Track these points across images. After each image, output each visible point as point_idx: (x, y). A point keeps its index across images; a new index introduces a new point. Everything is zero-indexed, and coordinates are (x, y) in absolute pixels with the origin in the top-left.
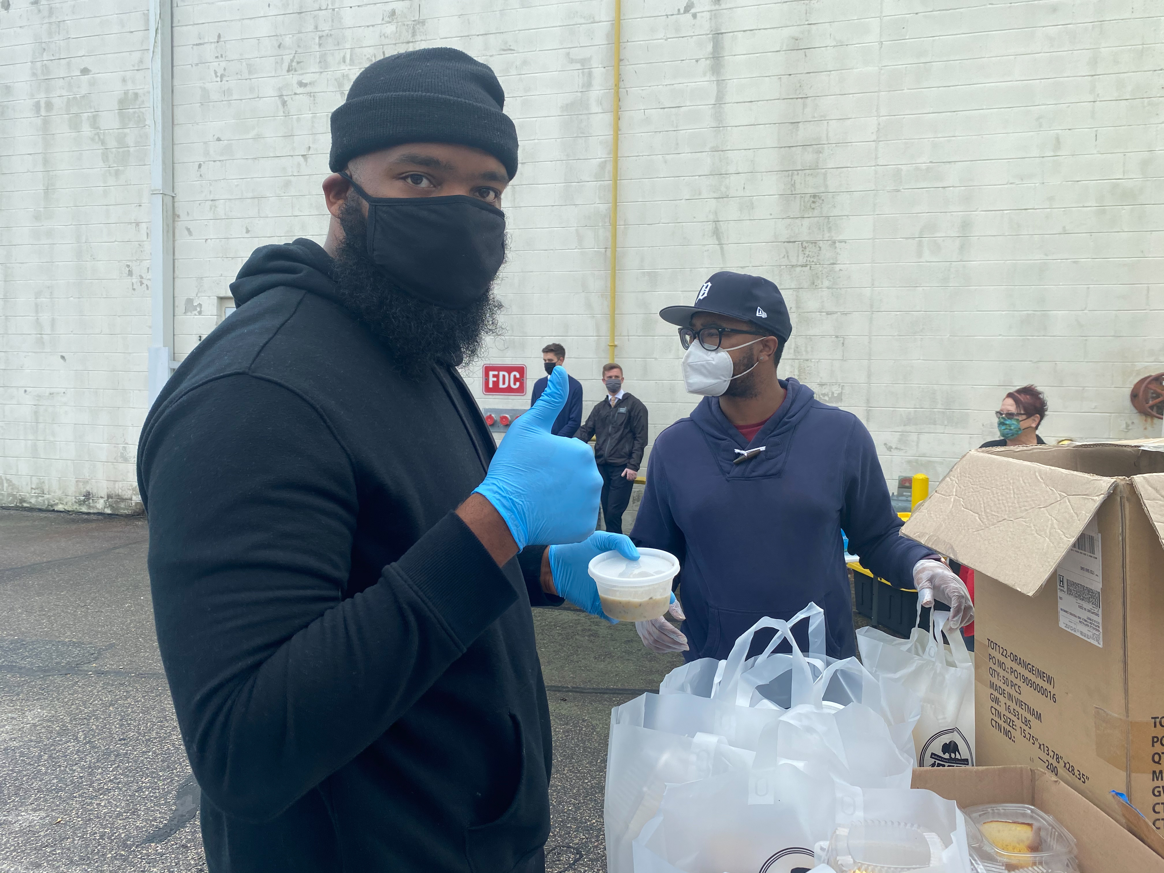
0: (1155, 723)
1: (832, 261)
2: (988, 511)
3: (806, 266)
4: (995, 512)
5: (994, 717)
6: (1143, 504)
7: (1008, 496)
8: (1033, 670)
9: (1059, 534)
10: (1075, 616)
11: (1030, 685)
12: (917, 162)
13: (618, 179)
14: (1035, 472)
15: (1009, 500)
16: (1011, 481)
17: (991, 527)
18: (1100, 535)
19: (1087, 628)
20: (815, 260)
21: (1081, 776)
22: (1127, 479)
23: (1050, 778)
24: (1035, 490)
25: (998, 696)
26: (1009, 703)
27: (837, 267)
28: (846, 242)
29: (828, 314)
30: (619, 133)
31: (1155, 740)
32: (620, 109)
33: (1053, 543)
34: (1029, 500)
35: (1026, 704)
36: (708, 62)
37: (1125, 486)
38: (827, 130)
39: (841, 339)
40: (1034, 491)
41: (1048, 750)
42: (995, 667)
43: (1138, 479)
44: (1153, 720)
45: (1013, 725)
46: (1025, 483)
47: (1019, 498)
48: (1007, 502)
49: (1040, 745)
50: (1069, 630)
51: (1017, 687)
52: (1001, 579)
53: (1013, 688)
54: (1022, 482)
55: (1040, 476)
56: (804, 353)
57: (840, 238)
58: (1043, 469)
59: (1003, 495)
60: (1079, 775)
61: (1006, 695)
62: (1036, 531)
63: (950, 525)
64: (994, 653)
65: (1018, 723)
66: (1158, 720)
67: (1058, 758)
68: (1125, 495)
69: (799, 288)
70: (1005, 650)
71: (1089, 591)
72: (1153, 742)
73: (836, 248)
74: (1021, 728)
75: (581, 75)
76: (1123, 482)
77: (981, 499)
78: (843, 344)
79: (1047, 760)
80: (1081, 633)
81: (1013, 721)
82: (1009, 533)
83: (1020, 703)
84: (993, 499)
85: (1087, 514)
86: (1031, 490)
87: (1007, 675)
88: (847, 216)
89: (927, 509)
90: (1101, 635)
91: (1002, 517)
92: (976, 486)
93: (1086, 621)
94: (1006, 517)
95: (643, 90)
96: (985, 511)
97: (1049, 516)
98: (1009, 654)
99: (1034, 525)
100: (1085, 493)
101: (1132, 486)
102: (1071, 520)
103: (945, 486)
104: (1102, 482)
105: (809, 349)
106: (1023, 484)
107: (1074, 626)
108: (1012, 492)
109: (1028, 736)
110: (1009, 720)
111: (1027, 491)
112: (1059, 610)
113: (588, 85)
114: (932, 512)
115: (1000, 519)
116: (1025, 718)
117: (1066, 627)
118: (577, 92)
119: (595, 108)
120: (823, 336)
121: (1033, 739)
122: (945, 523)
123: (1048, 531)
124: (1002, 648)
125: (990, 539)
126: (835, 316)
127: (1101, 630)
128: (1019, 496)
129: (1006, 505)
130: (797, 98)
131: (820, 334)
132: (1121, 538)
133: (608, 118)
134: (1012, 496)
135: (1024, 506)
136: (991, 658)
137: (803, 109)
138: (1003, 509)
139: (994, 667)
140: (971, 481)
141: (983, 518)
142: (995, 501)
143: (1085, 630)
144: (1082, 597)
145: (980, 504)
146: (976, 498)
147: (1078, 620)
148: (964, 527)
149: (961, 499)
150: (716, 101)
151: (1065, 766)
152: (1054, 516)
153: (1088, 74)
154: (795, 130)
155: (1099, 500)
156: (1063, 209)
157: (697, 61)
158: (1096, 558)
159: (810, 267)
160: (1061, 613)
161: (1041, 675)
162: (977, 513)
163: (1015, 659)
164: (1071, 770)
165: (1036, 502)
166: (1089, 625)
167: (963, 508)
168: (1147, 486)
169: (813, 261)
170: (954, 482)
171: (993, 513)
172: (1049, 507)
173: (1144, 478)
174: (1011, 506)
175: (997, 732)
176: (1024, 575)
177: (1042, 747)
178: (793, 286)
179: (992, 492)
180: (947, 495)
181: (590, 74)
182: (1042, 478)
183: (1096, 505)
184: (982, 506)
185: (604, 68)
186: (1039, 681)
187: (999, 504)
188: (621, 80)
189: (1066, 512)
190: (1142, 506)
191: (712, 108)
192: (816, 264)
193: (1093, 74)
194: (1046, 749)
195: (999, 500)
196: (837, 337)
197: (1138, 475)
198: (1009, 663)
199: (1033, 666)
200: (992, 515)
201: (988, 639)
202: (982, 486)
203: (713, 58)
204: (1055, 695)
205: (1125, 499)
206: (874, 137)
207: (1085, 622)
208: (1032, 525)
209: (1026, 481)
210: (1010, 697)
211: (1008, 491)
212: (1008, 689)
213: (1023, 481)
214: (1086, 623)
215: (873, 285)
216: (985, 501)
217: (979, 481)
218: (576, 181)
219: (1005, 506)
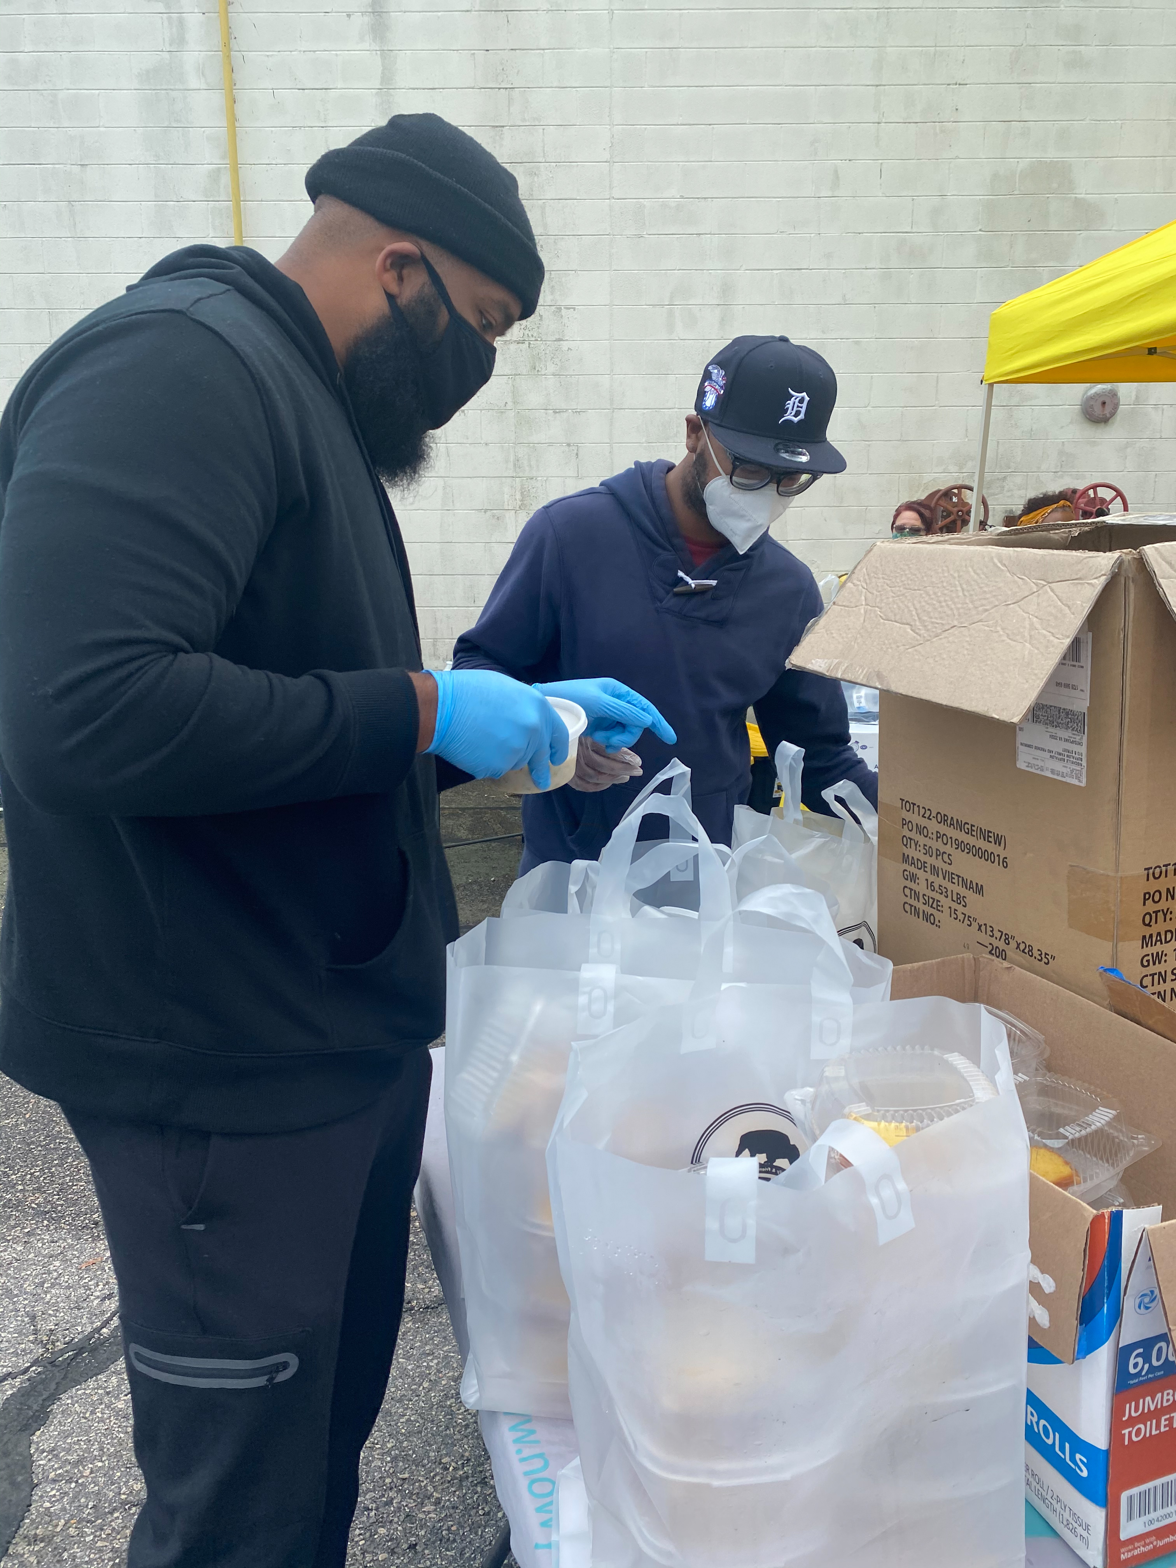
0: (1148, 875)
1: (557, 337)
2: (925, 618)
3: (523, 342)
4: (936, 618)
5: (908, 900)
6: (1157, 584)
7: (954, 595)
8: (972, 830)
9: (1045, 636)
10: (1044, 750)
11: (966, 850)
12: (664, 196)
13: (242, 199)
14: (992, 558)
15: (956, 600)
16: (956, 575)
17: (934, 640)
18: (1090, 634)
19: (1062, 763)
20: (535, 335)
21: (1043, 956)
22: (1134, 551)
23: (1000, 965)
24: (997, 582)
25: (915, 871)
26: (932, 878)
27: (565, 345)
28: (574, 309)
29: (555, 412)
30: (237, 124)
31: (1147, 896)
32: (235, 84)
33: (1038, 649)
34: (988, 596)
35: (959, 877)
36: (366, 19)
37: (1131, 563)
38: (543, 141)
39: (575, 448)
40: (995, 584)
41: (992, 931)
42: (913, 835)
43: (1149, 550)
44: (1146, 871)
45: (938, 906)
46: (978, 574)
47: (971, 595)
48: (955, 603)
49: (980, 926)
50: (1033, 770)
51: (945, 856)
52: (966, 706)
53: (940, 858)
54: (972, 573)
55: (1001, 562)
56: (527, 468)
57: (568, 302)
58: (1004, 552)
59: (945, 594)
60: (1040, 955)
61: (928, 869)
62: (1008, 635)
63: (866, 645)
64: (908, 816)
65: (946, 902)
66: (1151, 871)
67: (1008, 939)
68: (1130, 575)
69: (515, 375)
70: (929, 810)
71: (1067, 714)
72: (1145, 900)
73: (562, 316)
74: (950, 908)
75: (166, 23)
76: (1129, 557)
77: (910, 604)
78: (577, 454)
79: (990, 944)
80: (1053, 771)
81: (938, 901)
82: (965, 644)
83: (950, 877)
84: (930, 602)
85: (1084, 605)
86: (989, 583)
87: (929, 842)
88: (575, 271)
89: (824, 627)
90: (1084, 771)
91: (949, 624)
92: (898, 588)
93: (1060, 754)
94: (956, 623)
95: (268, 56)
96: (919, 619)
97: (1025, 614)
98: (934, 814)
99: (1003, 629)
100: (1078, 577)
101: (1142, 563)
102: (1059, 615)
103: (846, 594)
104: (1099, 559)
105: (533, 463)
106: (976, 577)
107: (1040, 763)
108: (959, 589)
109: (961, 917)
110: (931, 901)
111: (983, 585)
112: (1018, 744)
113: (180, 40)
114: (833, 632)
115: (947, 627)
116: (957, 894)
117: (1028, 766)
118: (162, 51)
119: (194, 82)
120: (551, 444)
121: (969, 920)
122: (858, 643)
123: (1026, 634)
124: (923, 808)
125: (935, 656)
126: (565, 415)
127: (1084, 763)
128: (972, 593)
129: (953, 606)
130: (499, 89)
131: (547, 441)
132: (1122, 636)
133: (217, 99)
134: (961, 594)
135: (982, 605)
136: (904, 823)
137: (509, 107)
138: (950, 612)
139: (908, 834)
140: (889, 582)
141: (919, 629)
142: (934, 604)
143: (1058, 766)
144: (1055, 723)
145: (910, 611)
146: (901, 604)
147: (1047, 755)
148: (890, 644)
149: (877, 609)
150: (381, 84)
151: (1018, 947)
152: (1032, 613)
153: (872, 83)
154: (498, 138)
155: (1099, 583)
156: (844, 271)
157: (349, 16)
158: (1082, 667)
159: (529, 343)
160: (1021, 749)
161: (986, 835)
162: (908, 624)
163: (944, 819)
164: (1029, 951)
165: (1000, 597)
166: (1066, 758)
167: (882, 621)
168: (1160, 560)
169: (532, 336)
170: (861, 587)
171: (933, 620)
172: (1022, 602)
173: (1156, 549)
174: (962, 608)
175: (913, 918)
176: (1000, 696)
177: (983, 928)
178: (508, 372)
179: (928, 594)
180: (853, 605)
181: (181, 23)
182: (1005, 565)
183: (1097, 591)
184: (914, 613)
185: (204, 14)
186: (982, 844)
187: (942, 607)
188: (233, 37)
189: (1050, 606)
190: (1156, 587)
191: (377, 93)
192: (537, 340)
193: (877, 83)
194: (989, 929)
195: (940, 602)
196: (569, 445)
197: (1148, 546)
198: (933, 826)
199: (972, 826)
200: (932, 623)
201: (901, 799)
202: (907, 587)
203: (373, 13)
204: (1006, 858)
205: (1131, 581)
206: (606, 156)
207: (1059, 756)
208: (999, 628)
209: (978, 571)
210: (935, 870)
211: (953, 589)
212: (931, 861)
213: (975, 571)
214: (1061, 757)
215: (612, 370)
216: (918, 606)
217: (902, 581)
218: (175, 200)
219: (951, 609)
